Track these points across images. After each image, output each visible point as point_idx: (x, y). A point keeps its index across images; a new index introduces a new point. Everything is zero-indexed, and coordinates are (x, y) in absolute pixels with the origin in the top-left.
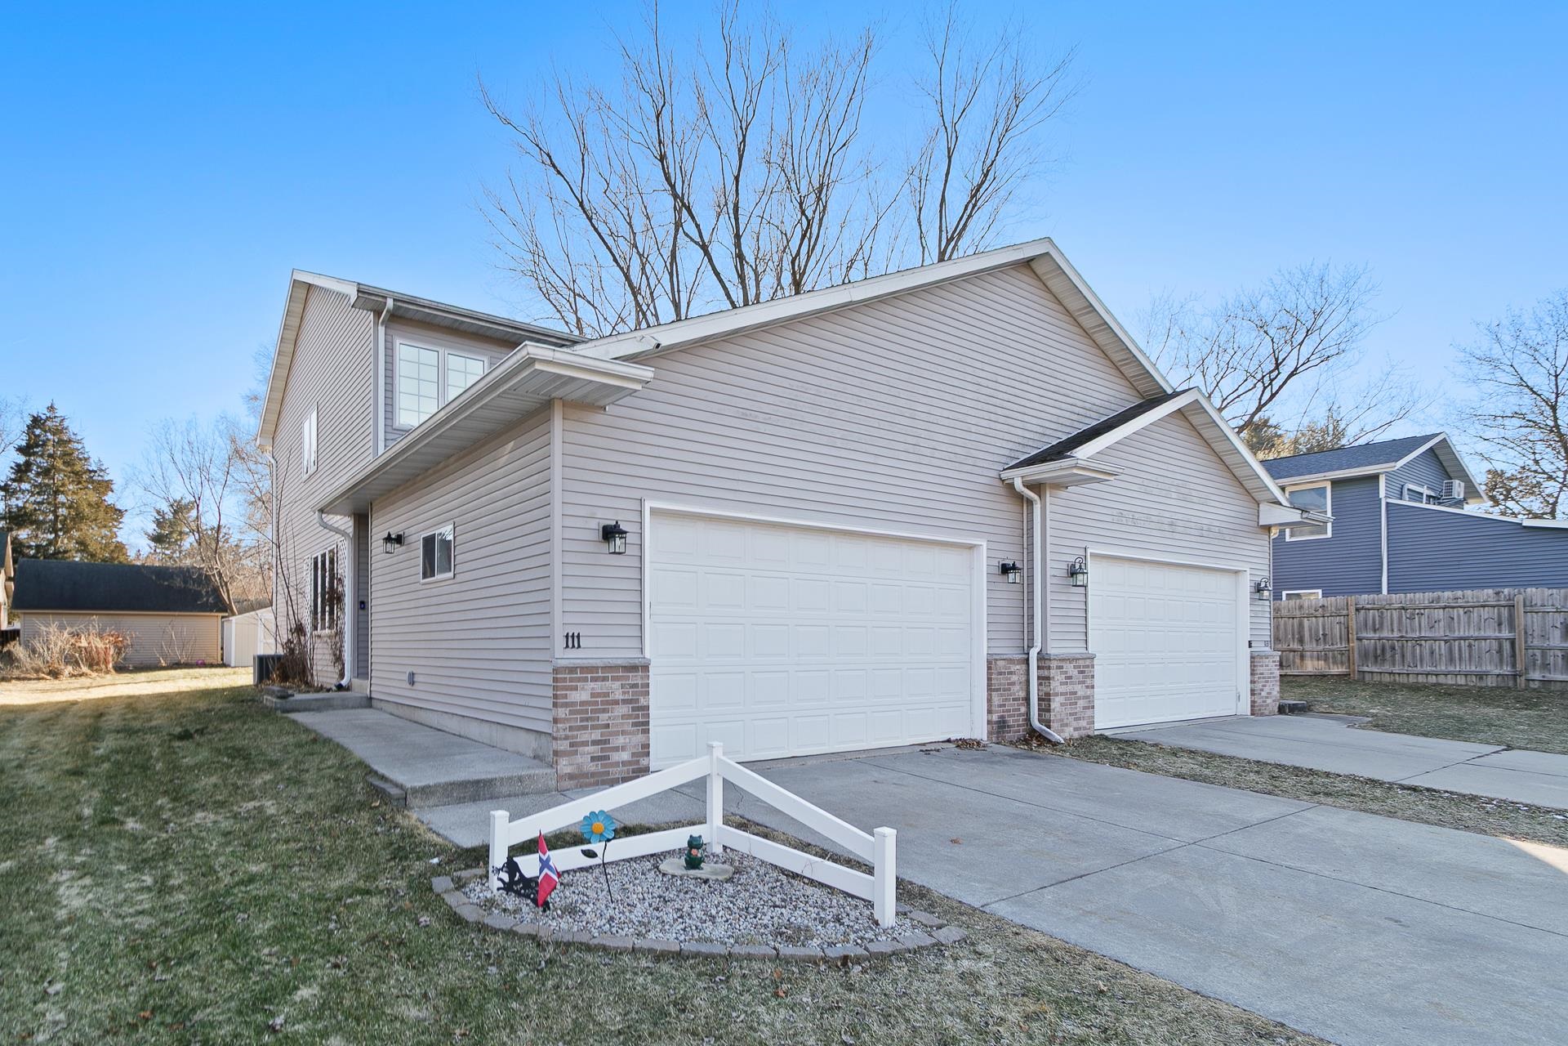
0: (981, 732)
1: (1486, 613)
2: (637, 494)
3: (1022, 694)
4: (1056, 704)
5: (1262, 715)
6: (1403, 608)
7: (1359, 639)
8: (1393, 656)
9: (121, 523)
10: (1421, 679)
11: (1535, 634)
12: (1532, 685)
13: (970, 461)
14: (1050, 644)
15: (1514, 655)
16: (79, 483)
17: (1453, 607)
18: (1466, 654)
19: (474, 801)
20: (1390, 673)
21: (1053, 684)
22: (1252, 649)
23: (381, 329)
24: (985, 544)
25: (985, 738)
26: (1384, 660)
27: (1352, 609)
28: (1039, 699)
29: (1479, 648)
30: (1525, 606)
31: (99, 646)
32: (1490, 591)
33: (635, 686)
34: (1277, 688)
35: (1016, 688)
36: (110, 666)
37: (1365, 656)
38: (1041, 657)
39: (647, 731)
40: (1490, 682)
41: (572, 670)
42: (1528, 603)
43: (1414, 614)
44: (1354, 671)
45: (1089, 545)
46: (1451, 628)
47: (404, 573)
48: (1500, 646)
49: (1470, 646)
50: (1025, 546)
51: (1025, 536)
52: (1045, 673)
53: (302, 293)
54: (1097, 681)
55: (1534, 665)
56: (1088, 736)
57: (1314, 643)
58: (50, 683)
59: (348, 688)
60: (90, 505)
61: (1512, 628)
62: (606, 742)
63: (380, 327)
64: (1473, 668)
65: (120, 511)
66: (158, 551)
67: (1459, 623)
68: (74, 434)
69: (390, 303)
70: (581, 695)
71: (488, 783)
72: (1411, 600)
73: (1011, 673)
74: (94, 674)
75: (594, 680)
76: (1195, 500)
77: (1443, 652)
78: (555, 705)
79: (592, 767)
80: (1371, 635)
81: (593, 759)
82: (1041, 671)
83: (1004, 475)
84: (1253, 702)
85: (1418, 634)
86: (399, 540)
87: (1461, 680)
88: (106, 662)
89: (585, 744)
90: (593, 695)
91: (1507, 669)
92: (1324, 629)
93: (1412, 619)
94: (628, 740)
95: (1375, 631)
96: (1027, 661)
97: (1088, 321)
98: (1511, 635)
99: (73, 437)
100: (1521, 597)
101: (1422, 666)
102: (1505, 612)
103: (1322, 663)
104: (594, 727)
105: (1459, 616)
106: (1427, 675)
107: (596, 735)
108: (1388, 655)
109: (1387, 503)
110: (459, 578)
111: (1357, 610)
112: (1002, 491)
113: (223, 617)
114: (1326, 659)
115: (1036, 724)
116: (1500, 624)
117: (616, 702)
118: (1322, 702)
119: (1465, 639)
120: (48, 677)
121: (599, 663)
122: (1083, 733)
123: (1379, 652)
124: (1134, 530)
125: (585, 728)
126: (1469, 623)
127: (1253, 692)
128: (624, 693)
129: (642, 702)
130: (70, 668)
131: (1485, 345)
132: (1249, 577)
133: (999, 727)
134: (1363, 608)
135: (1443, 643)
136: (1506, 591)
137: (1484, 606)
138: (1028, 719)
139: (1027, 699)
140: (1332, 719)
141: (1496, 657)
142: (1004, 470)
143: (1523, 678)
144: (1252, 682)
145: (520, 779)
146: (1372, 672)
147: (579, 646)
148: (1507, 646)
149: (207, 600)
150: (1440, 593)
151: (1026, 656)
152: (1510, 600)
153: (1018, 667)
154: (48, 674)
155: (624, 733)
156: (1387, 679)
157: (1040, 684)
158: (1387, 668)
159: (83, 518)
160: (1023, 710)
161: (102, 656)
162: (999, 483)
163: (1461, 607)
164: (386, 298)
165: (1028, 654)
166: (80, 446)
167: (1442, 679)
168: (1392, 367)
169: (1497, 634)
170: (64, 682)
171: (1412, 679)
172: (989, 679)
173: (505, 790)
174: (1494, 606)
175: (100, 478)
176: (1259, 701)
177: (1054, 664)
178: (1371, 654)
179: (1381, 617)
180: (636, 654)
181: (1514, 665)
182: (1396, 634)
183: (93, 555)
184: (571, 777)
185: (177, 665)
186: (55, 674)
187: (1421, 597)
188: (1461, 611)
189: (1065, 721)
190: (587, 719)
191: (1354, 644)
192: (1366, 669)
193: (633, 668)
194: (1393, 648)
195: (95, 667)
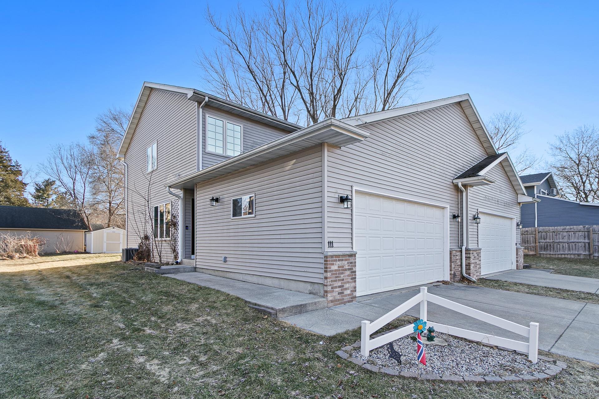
0: (447, 278)
1: (580, 234)
2: (351, 184)
3: (459, 263)
4: (472, 266)
5: (520, 269)
6: (554, 232)
7: (539, 242)
8: (550, 248)
9: (25, 189)
10: (560, 256)
11: (596, 241)
12: (595, 258)
13: (445, 175)
14: (470, 245)
15: (589, 248)
16: (7, 171)
17: (570, 232)
18: (574, 248)
19: (300, 313)
20: (549, 254)
21: (471, 259)
22: (517, 246)
23: (201, 110)
24: (449, 207)
25: (449, 280)
26: (547, 250)
27: (537, 232)
28: (466, 265)
29: (578, 246)
30: (593, 231)
31: (31, 244)
32: (582, 226)
33: (351, 263)
34: (523, 260)
35: (458, 261)
36: (37, 253)
37: (541, 248)
38: (467, 250)
39: (355, 281)
40: (582, 257)
41: (332, 257)
42: (594, 230)
43: (557, 234)
44: (538, 253)
45: (478, 208)
46: (569, 239)
47: (219, 214)
48: (585, 245)
49: (575, 245)
50: (459, 208)
51: (459, 204)
52: (468, 255)
53: (147, 92)
54: (482, 258)
55: (596, 251)
56: (480, 279)
57: (524, 243)
58: (9, 262)
59: (180, 264)
60: (12, 181)
61: (589, 239)
62: (343, 286)
63: (200, 109)
64: (576, 252)
65: (25, 184)
66: (36, 202)
67: (572, 237)
68: (4, 149)
69: (207, 99)
70: (334, 267)
71: (304, 306)
72: (556, 229)
73: (457, 256)
74: (31, 257)
75: (339, 260)
76: (503, 193)
77: (567, 247)
78: (326, 271)
79: (338, 297)
80: (543, 241)
81: (339, 294)
82: (467, 255)
83: (455, 181)
84: (517, 265)
85: (558, 241)
86: (217, 200)
87: (573, 256)
88: (34, 251)
89: (336, 287)
90: (339, 267)
91: (587, 253)
92: (527, 239)
93: (556, 235)
94: (349, 285)
95: (544, 239)
96: (461, 251)
97: (476, 126)
98: (588, 241)
99: (3, 150)
100: (592, 228)
101: (560, 252)
102: (586, 233)
103: (526, 250)
104: (339, 280)
105: (572, 234)
106: (561, 255)
107: (339, 284)
108: (549, 248)
109: (537, 196)
110: (258, 217)
111: (539, 232)
112: (453, 187)
113: (85, 232)
114: (528, 249)
115: (465, 274)
116: (585, 238)
117: (346, 270)
118: (533, 264)
119: (574, 242)
120: (8, 259)
121: (341, 253)
122: (478, 277)
123: (546, 247)
124: (489, 203)
125: (336, 281)
126: (575, 237)
127: (517, 261)
128: (348, 266)
129: (354, 269)
130: (18, 254)
131: (558, 143)
132: (516, 221)
133: (453, 276)
134: (540, 232)
135: (566, 244)
136: (587, 226)
137: (580, 231)
138: (461, 273)
139: (461, 265)
140: (539, 270)
141: (584, 248)
142: (454, 179)
143: (592, 256)
144: (517, 258)
145: (315, 303)
146: (543, 254)
147: (333, 247)
148: (587, 245)
149: (78, 224)
150: (566, 227)
151: (461, 249)
152: (588, 229)
153: (458, 253)
154: (8, 257)
155: (348, 282)
156: (548, 256)
157: (466, 260)
158: (548, 252)
159: (8, 187)
160: (460, 269)
161: (33, 249)
162: (452, 184)
163: (572, 231)
164: (205, 96)
165: (462, 248)
166: (7, 154)
167: (566, 256)
168: (527, 150)
169: (584, 241)
170: (17, 261)
171: (557, 256)
172: (451, 258)
173: (310, 308)
174: (583, 231)
175: (17, 169)
176: (519, 264)
177: (471, 252)
178: (543, 247)
179: (546, 235)
180: (350, 250)
181: (589, 251)
182: (551, 241)
183: (13, 203)
184: (332, 301)
185: (65, 253)
186: (11, 257)
187: (560, 228)
188: (572, 233)
189: (474, 273)
190: (337, 277)
191: (538, 244)
192: (541, 253)
193: (351, 256)
194: (550, 246)
195: (30, 254)
